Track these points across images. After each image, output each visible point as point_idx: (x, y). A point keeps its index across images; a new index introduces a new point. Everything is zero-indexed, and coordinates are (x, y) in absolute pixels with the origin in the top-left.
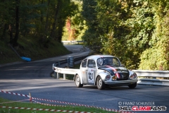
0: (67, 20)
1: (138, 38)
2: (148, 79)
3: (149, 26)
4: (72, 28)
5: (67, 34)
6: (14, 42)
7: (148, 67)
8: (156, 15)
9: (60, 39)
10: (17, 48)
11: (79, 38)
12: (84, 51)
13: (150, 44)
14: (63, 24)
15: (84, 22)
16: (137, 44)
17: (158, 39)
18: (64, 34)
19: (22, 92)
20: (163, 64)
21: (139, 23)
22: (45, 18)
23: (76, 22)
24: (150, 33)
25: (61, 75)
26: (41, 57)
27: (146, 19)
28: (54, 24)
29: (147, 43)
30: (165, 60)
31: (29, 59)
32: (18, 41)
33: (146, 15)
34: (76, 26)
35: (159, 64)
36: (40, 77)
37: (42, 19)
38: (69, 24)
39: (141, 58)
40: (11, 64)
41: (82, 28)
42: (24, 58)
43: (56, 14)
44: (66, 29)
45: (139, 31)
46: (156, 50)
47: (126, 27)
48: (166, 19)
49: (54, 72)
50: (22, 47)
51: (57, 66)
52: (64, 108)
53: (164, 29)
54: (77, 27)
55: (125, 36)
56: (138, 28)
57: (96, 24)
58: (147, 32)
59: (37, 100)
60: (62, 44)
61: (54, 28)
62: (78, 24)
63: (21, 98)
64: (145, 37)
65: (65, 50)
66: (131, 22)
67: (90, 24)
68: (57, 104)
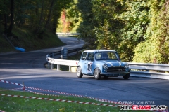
0: (62, 12)
1: (132, 32)
2: (141, 71)
3: (144, 20)
4: (67, 20)
5: (61, 26)
6: (8, 32)
7: (142, 60)
8: (151, 9)
9: (54, 30)
10: (12, 38)
11: (74, 30)
12: (79, 43)
13: (144, 38)
14: (58, 16)
15: (80, 14)
16: (132, 38)
17: (152, 33)
18: (59, 26)
19: (15, 81)
20: (156, 58)
21: (134, 16)
22: (40, 9)
23: (71, 15)
24: (144, 27)
25: (55, 66)
26: (36, 48)
27: (141, 13)
28: (49, 16)
29: (142, 37)
30: (159, 54)
31: (23, 50)
32: (13, 32)
33: (142, 9)
34: (71, 18)
35: (152, 57)
36: (33, 67)
37: (37, 10)
38: (64, 17)
39: (135, 51)
40: (5, 54)
41: (76, 21)
42: (18, 48)
43: (51, 6)
44: (61, 21)
45: (134, 24)
46: (150, 43)
47: (121, 20)
48: (161, 13)
49: (47, 63)
50: (16, 38)
51: (51, 57)
52: (58, 98)
53: (159, 23)
54: (71, 20)
55: (120, 29)
56: (133, 22)
57: (91, 16)
58: (142, 26)
59: (30, 89)
60: (56, 35)
61: (49, 20)
62: (73, 17)
63: (14, 86)
64: (140, 31)
65: (59, 42)
66: (126, 16)
67: (85, 16)
68: (50, 93)
